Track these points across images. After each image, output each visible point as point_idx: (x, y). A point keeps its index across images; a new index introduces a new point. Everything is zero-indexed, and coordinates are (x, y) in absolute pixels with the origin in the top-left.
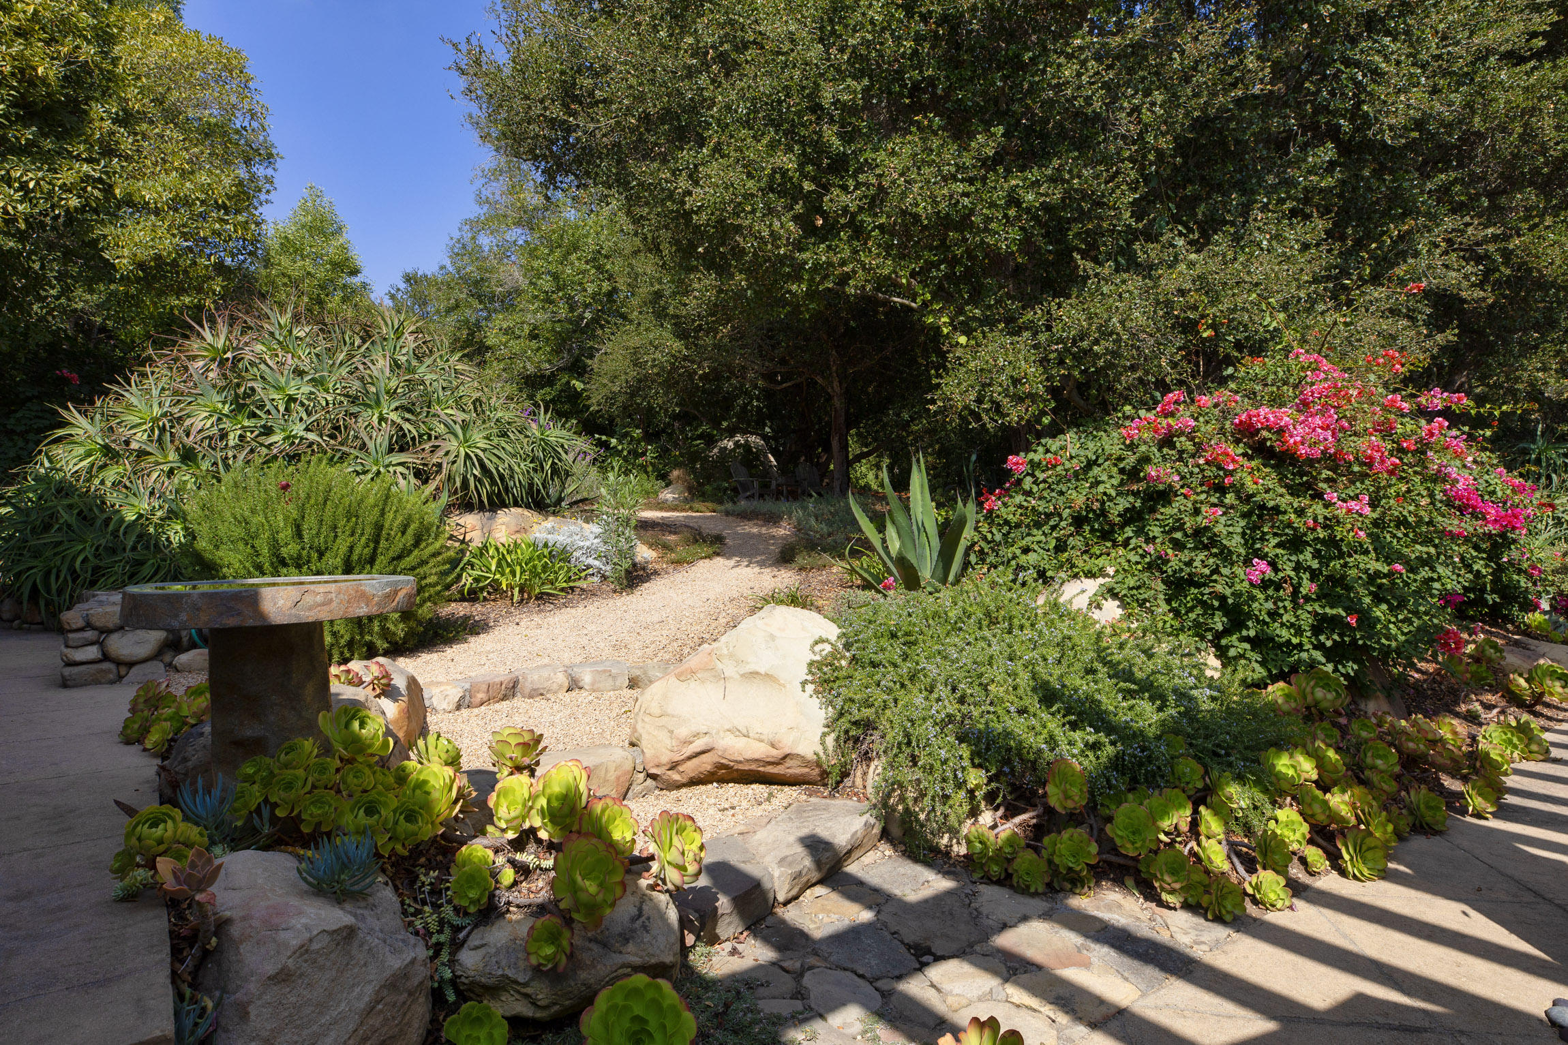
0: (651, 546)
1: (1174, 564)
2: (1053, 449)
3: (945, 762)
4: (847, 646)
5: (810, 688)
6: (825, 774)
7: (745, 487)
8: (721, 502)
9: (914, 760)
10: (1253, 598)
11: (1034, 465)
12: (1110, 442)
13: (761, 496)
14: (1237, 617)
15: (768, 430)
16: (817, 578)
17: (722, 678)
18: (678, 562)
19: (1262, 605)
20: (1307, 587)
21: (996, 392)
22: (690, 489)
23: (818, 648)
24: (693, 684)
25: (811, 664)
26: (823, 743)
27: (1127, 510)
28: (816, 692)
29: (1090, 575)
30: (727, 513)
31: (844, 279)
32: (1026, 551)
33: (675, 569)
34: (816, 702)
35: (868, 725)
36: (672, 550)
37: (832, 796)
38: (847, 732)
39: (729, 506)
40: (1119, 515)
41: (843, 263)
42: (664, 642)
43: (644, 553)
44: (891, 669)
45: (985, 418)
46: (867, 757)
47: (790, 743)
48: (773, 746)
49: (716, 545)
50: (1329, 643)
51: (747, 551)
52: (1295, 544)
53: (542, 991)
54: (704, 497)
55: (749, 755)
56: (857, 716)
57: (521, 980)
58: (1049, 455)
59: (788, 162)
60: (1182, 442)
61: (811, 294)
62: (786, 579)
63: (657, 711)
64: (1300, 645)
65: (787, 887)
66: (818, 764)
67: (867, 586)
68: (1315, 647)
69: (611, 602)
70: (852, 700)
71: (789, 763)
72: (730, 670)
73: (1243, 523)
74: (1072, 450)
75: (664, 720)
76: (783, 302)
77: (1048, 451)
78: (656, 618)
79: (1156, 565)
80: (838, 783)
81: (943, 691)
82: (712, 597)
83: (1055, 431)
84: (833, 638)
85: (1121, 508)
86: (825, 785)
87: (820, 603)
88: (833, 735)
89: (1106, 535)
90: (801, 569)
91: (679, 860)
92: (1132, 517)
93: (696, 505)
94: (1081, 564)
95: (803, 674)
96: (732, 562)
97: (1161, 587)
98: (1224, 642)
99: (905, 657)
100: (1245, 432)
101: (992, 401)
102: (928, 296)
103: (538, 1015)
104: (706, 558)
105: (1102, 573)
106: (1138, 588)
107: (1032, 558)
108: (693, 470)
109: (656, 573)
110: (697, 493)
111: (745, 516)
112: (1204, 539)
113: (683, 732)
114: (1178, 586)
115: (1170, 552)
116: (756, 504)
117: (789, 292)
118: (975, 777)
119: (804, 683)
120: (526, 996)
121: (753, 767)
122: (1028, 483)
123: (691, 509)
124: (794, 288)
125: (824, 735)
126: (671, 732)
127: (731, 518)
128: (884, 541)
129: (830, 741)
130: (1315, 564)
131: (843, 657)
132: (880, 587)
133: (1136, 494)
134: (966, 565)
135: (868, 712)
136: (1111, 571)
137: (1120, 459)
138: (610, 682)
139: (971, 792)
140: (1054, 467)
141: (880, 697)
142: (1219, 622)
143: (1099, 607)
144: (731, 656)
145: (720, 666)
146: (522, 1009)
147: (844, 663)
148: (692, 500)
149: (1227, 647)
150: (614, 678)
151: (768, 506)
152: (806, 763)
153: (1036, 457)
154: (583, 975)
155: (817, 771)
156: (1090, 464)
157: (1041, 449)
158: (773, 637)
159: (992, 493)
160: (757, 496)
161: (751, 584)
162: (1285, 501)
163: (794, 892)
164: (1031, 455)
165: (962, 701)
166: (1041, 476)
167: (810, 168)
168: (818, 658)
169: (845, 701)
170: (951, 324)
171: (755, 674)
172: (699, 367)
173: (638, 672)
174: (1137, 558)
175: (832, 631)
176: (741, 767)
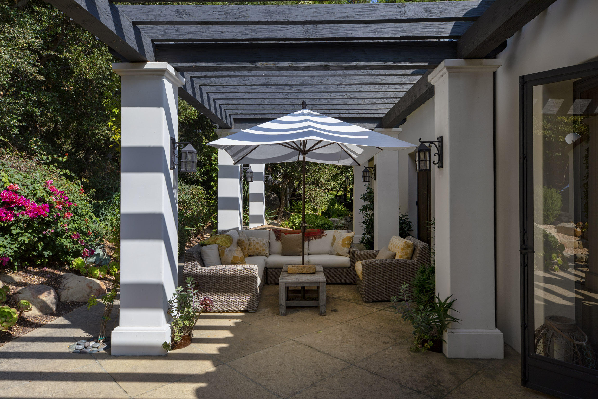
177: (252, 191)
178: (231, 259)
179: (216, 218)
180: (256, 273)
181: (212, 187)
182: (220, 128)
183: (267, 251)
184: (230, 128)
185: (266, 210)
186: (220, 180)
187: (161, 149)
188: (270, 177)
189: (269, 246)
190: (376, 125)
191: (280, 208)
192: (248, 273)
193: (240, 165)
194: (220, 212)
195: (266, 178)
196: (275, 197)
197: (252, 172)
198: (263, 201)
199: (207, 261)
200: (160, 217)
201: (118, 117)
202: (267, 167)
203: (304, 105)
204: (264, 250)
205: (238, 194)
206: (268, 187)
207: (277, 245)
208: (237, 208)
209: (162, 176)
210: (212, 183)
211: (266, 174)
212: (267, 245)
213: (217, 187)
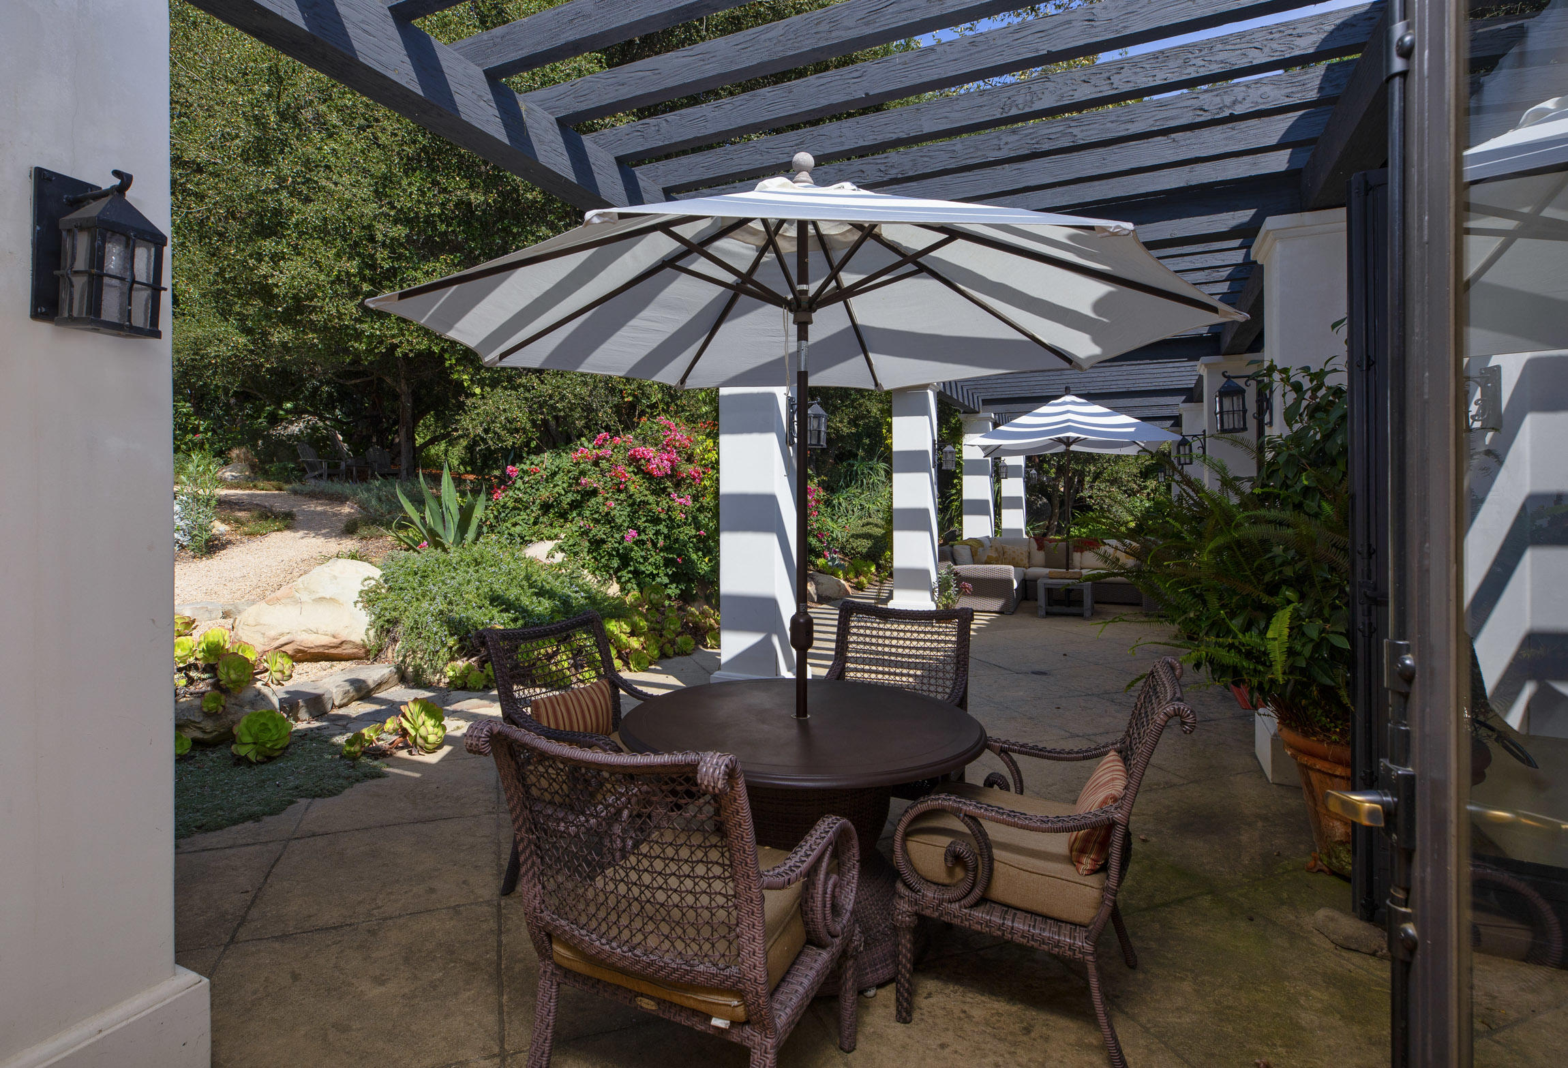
0: (223, 521)
1: (594, 531)
2: (536, 462)
3: (436, 634)
4: (386, 581)
5: (360, 605)
6: (368, 652)
7: (313, 467)
8: (288, 481)
9: (419, 635)
10: (632, 550)
11: (525, 472)
12: (566, 461)
13: (330, 476)
14: (625, 560)
15: (338, 412)
16: (373, 545)
17: (299, 602)
18: (251, 534)
19: (637, 553)
20: (661, 543)
21: (497, 427)
22: (253, 467)
23: (366, 583)
24: (278, 607)
25: (361, 592)
26: (367, 634)
27: (572, 501)
28: (364, 607)
29: (550, 538)
30: (295, 492)
31: (394, 347)
32: (515, 525)
33: (249, 540)
34: (364, 612)
35: (395, 622)
36: (242, 524)
37: (372, 663)
38: (382, 627)
39: (296, 485)
40: (568, 504)
41: (393, 336)
42: (249, 589)
43: (219, 527)
44: (411, 591)
45: (490, 443)
46: (395, 640)
47: (344, 635)
48: (334, 637)
49: (288, 521)
50: (670, 573)
51: (313, 525)
52: (656, 521)
53: (208, 725)
54: (267, 475)
55: (318, 643)
56: (388, 616)
57: (197, 720)
58: (533, 466)
59: (353, 266)
60: (604, 464)
61: (369, 351)
62: (350, 544)
63: (254, 623)
64: (658, 574)
65: (340, 697)
66: (364, 646)
67: (409, 548)
68: (665, 575)
69: (193, 565)
70: (386, 609)
71: (345, 646)
72: (305, 597)
73: (629, 509)
74: (547, 463)
75: (258, 628)
76: (346, 351)
77: (532, 464)
78: (238, 574)
79: (585, 533)
80: (376, 655)
81: (439, 599)
82: (286, 558)
83: (538, 451)
84: (377, 577)
85: (569, 500)
86: (368, 659)
87: (374, 560)
88: (374, 630)
89: (563, 515)
90: (363, 538)
91: (281, 668)
92: (575, 505)
93: (261, 484)
94: (545, 532)
95: (356, 597)
96: (301, 533)
97: (587, 544)
98: (619, 574)
99: (421, 584)
100: (633, 460)
101: (495, 433)
102: (454, 362)
103: (206, 737)
104: (278, 530)
105: (556, 537)
106: (574, 545)
107: (518, 529)
108: (254, 446)
109: (230, 542)
110: (259, 470)
111: (313, 496)
112: (608, 519)
113: (273, 633)
114: (597, 544)
115: (592, 525)
116: (325, 485)
117: (352, 346)
118: (451, 642)
119: (356, 603)
120: (200, 728)
121: (321, 650)
122: (519, 483)
123: (255, 487)
124: (356, 345)
125: (368, 629)
126: (264, 634)
127: (299, 498)
128: (423, 518)
129: (372, 633)
130: (666, 531)
131: (383, 587)
132: (418, 548)
133: (578, 492)
134: (479, 534)
135: (395, 614)
136: (563, 536)
137: (569, 472)
138: (207, 615)
139: (451, 648)
140: (535, 474)
141: (402, 605)
142: (615, 563)
143: (553, 557)
144: (306, 589)
145: (297, 595)
146: (198, 735)
147: (383, 591)
148: (255, 479)
149: (621, 577)
150: (210, 612)
151: (336, 487)
152: (356, 646)
153: (525, 467)
154: (230, 717)
155: (363, 650)
156: (554, 474)
157: (528, 462)
158: (335, 577)
159: (499, 488)
160: (325, 477)
161: (320, 550)
162: (651, 499)
163: (345, 701)
164: (522, 466)
165: (450, 603)
166: (526, 479)
167: (367, 272)
168: (366, 588)
169: (381, 610)
170: (471, 380)
171: (322, 599)
172: (267, 361)
173: (230, 608)
174: (577, 529)
175: (377, 573)
176: (312, 651)
177: (1004, 494)
178: (985, 558)
179: (961, 523)
180: (1013, 576)
181: (956, 485)
182: (964, 412)
183: (1026, 561)
184: (978, 412)
185: (1028, 523)
186: (965, 478)
187: (927, 452)
188: (1034, 471)
189: (1029, 557)
190: (1184, 398)
191: (1051, 519)
192: (1004, 576)
193: (990, 459)
194: (965, 518)
195: (1027, 472)
196: (1044, 503)
197: (1006, 466)
198: (1021, 507)
199: (959, 559)
200: (926, 511)
201: (890, 425)
202: (1029, 459)
203: (1068, 391)
204: (1022, 560)
205: (989, 496)
206: (1029, 488)
207: (1039, 556)
208: (987, 513)
209: (927, 475)
210: (955, 481)
211: (1027, 466)
212: (1026, 555)
213: (961, 486)
